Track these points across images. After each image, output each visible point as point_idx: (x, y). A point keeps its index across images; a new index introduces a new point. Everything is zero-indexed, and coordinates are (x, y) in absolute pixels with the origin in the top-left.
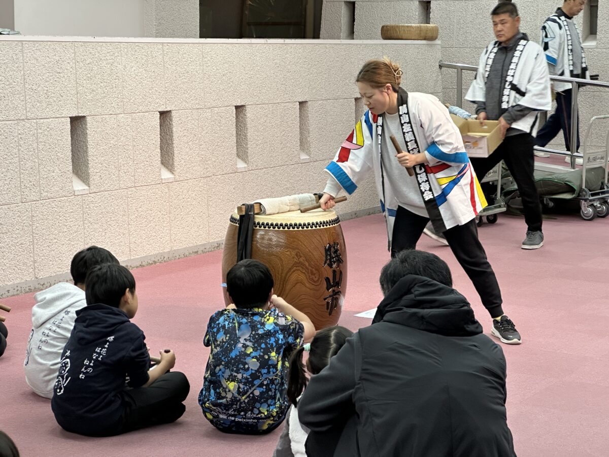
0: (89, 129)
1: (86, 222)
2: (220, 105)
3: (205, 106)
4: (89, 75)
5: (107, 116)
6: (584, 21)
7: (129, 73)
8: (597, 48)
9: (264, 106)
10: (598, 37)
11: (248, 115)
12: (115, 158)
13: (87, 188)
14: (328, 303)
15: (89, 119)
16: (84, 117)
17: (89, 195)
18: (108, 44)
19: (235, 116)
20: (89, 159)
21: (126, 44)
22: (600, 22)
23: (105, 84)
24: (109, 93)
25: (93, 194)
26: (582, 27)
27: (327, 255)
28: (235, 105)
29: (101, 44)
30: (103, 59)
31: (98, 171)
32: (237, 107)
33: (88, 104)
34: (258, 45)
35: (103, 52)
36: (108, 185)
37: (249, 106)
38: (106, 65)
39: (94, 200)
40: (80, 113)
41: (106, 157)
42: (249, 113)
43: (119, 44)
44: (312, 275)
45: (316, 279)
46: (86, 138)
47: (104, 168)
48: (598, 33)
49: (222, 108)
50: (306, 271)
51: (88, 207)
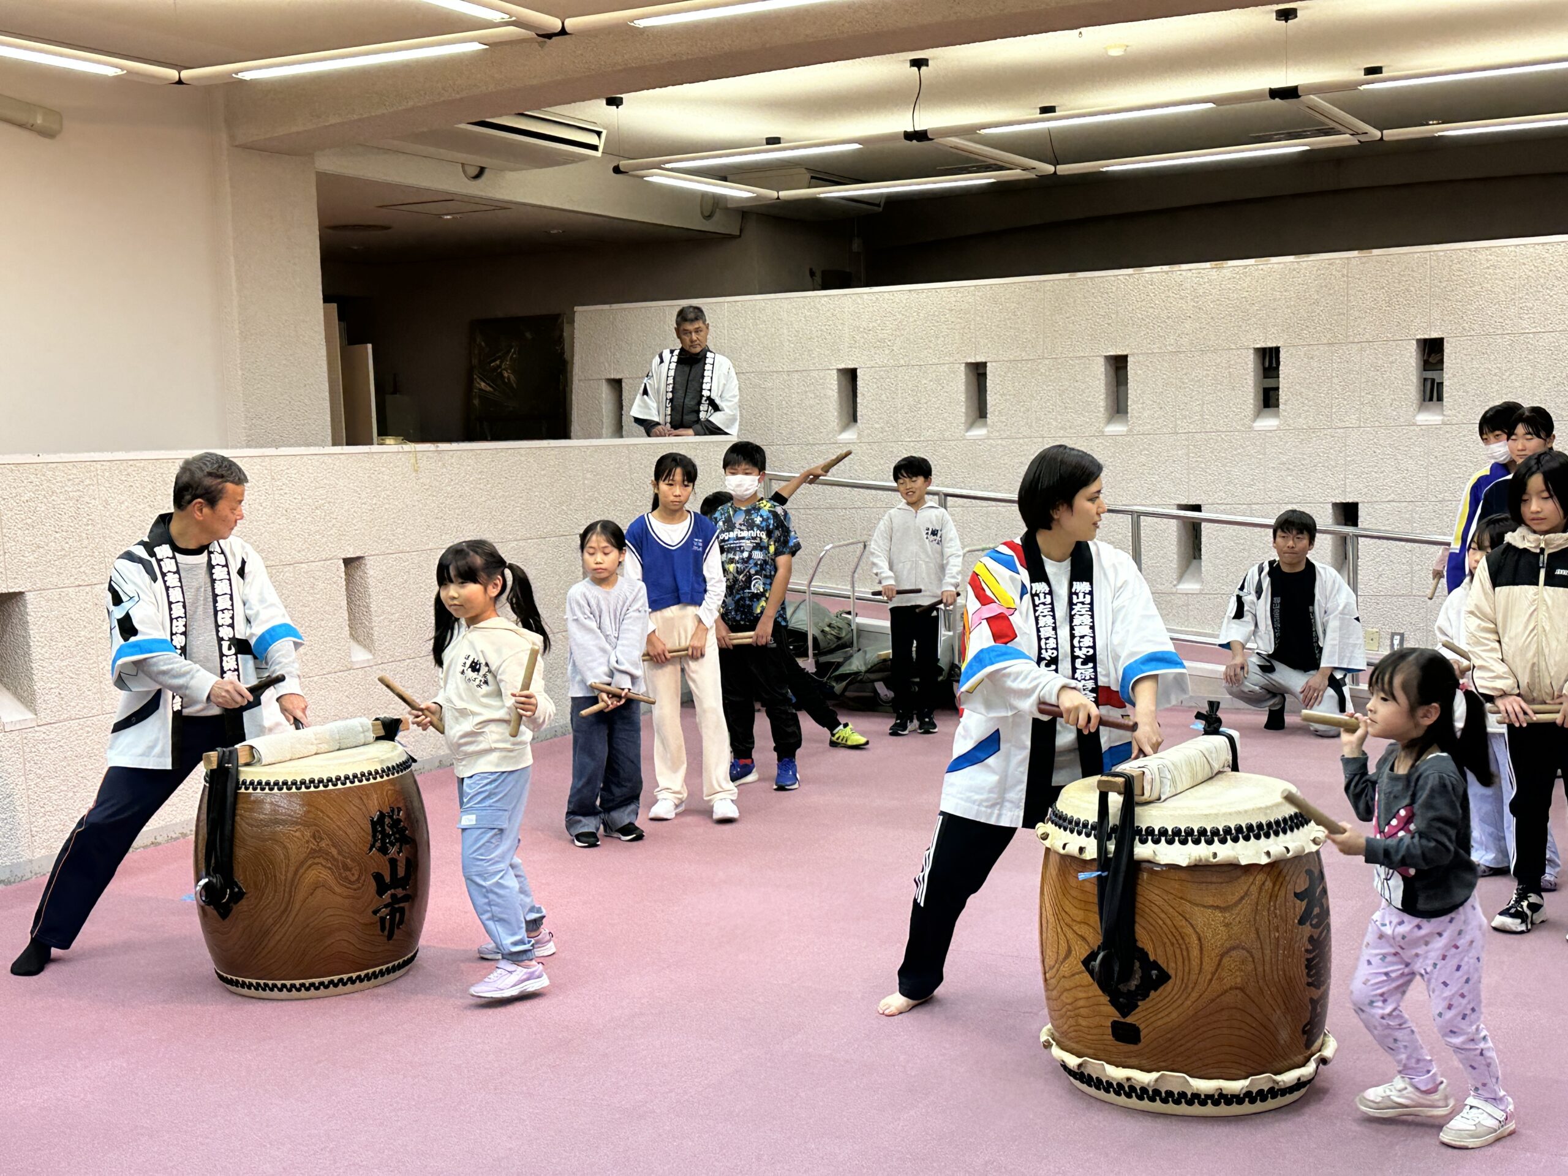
0: (32, 614)
1: (31, 776)
2: (312, 559)
3: (281, 561)
4: (29, 521)
5: (70, 590)
6: (967, 398)
7: (116, 514)
8: (988, 438)
9: (400, 555)
10: (989, 421)
11: (371, 572)
12: (92, 661)
13: (31, 716)
14: (383, 919)
15: (29, 597)
16: (21, 593)
17: (37, 729)
18: (69, 466)
19: (343, 575)
20: (33, 665)
21: (109, 463)
22: (992, 398)
23: (64, 533)
24: (72, 550)
25: (46, 727)
26: (964, 407)
27: (374, 831)
28: (344, 557)
29: (54, 465)
30: (58, 491)
31: (53, 686)
32: (348, 562)
33: (29, 570)
34: (385, 455)
35: (59, 479)
36: (78, 708)
37: (371, 558)
38: (66, 502)
39: (47, 738)
40: (12, 588)
41: (71, 660)
42: (373, 570)
43: (92, 464)
44: (345, 870)
45: (353, 879)
46: (26, 630)
47: (66, 680)
48: (988, 416)
49: (317, 563)
50: (332, 864)
51: (33, 750)
